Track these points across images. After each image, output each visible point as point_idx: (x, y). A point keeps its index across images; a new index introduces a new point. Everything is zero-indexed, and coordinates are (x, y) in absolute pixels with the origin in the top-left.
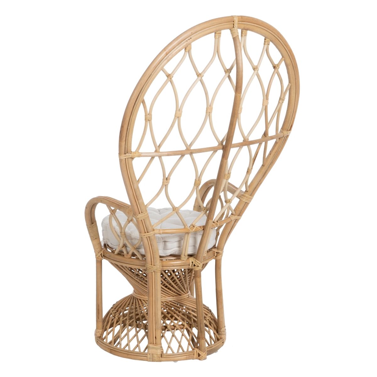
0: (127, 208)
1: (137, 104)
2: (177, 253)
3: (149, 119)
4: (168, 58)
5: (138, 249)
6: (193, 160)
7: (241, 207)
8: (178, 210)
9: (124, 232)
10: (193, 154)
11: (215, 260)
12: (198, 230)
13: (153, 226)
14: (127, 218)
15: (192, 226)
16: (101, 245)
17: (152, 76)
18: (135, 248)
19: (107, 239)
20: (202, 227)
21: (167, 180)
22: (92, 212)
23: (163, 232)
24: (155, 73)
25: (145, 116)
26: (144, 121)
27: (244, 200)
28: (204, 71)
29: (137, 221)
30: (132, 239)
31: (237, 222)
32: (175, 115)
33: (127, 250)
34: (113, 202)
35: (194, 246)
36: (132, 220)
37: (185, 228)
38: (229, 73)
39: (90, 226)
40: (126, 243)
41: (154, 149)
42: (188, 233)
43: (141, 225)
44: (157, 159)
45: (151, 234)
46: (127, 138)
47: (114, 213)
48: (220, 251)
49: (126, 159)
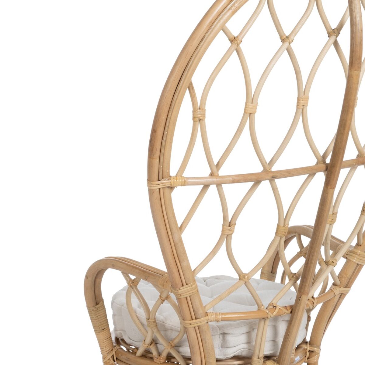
0: (160, 277)
1: (180, 90)
2: (244, 354)
3: (201, 118)
4: (234, 8)
5: (177, 347)
6: (275, 190)
7: (350, 273)
8: (249, 278)
9: (153, 318)
10: (275, 180)
11: (306, 364)
12: (282, 313)
13: (205, 307)
14: (159, 294)
15: (272, 307)
16: (112, 340)
17: (206, 40)
18: (173, 345)
19: (122, 330)
20: (288, 308)
21: (229, 226)
22: (97, 285)
23: (222, 318)
24: (212, 35)
25: (194, 112)
26: (192, 121)
27: (355, 260)
28: (295, 31)
29: (178, 299)
30: (166, 330)
31: (343, 298)
32: (245, 110)
33: (157, 349)
34: (133, 267)
35: (274, 341)
36: (167, 298)
37: (259, 310)
38: (337, 36)
39: (93, 308)
40: (156, 337)
41: (209, 171)
42: (264, 319)
43: (185, 306)
44: (213, 188)
45: (202, 321)
46: (162, 151)
47: (136, 286)
48: (315, 349)
49: (161, 190)
